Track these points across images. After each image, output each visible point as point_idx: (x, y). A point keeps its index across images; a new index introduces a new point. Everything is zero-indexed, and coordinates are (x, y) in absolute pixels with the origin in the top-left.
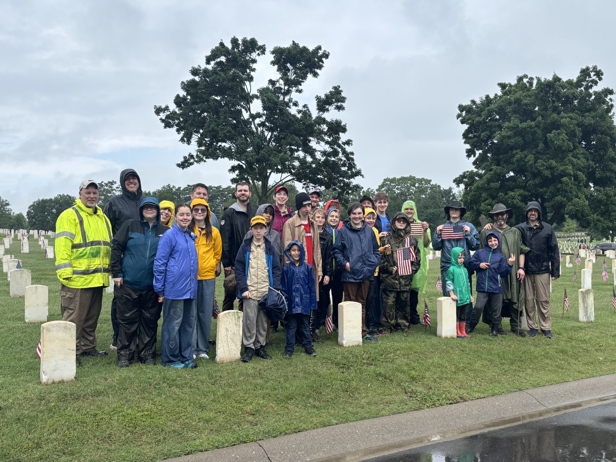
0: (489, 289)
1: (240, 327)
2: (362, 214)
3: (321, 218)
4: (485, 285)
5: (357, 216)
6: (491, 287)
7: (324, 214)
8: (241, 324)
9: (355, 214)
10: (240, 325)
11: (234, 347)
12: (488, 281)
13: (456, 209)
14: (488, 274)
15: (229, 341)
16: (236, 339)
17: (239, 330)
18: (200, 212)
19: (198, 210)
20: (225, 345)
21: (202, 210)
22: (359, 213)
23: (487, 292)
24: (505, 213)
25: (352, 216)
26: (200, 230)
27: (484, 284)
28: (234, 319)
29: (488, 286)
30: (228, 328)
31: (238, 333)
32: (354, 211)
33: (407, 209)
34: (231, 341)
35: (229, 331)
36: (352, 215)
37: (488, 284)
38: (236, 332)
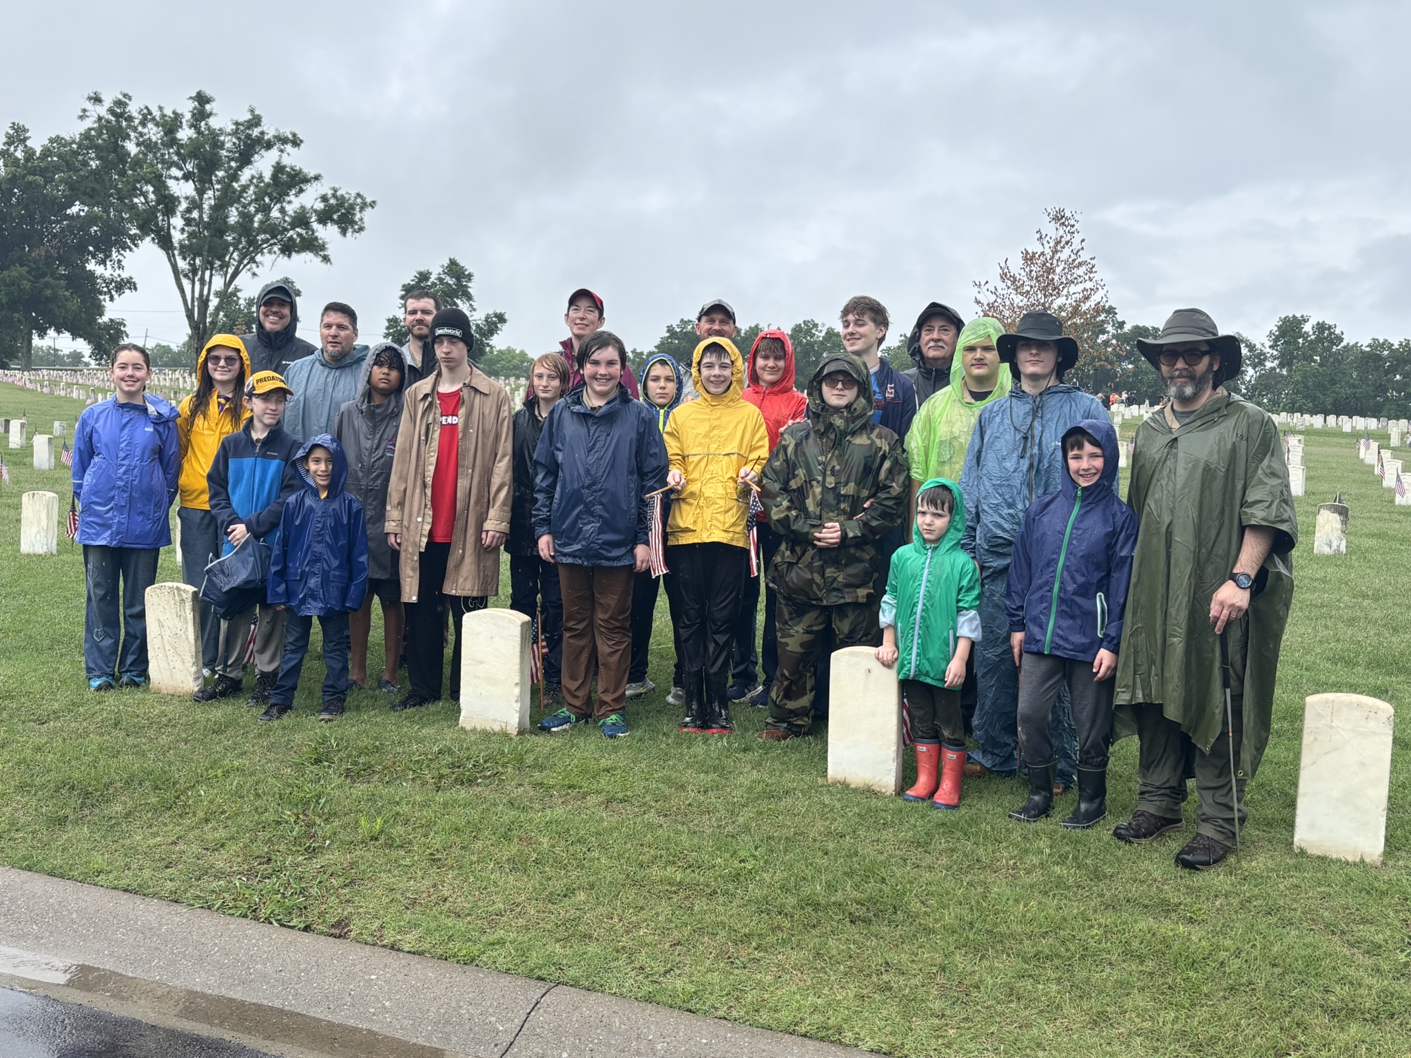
0: (1058, 647)
1: (187, 623)
2: (618, 366)
3: (545, 378)
4: (1043, 627)
5: (602, 370)
6: (1066, 640)
7: (556, 366)
8: (190, 616)
9: (596, 363)
10: (186, 619)
11: (179, 665)
12: (1061, 614)
13: (1041, 345)
14: (1061, 589)
15: (167, 649)
16: (181, 648)
17: (186, 628)
18: (222, 363)
19: (217, 358)
20: (160, 655)
21: (229, 360)
22: (610, 363)
23: (1050, 656)
24: (1204, 353)
25: (588, 369)
26: (222, 401)
27: (1041, 626)
28: (173, 602)
29: (1054, 634)
30: (161, 619)
31: (184, 636)
32: (595, 356)
33: (971, 349)
34: (172, 650)
35: (166, 628)
36: (588, 366)
37: (1056, 626)
38: (179, 632)
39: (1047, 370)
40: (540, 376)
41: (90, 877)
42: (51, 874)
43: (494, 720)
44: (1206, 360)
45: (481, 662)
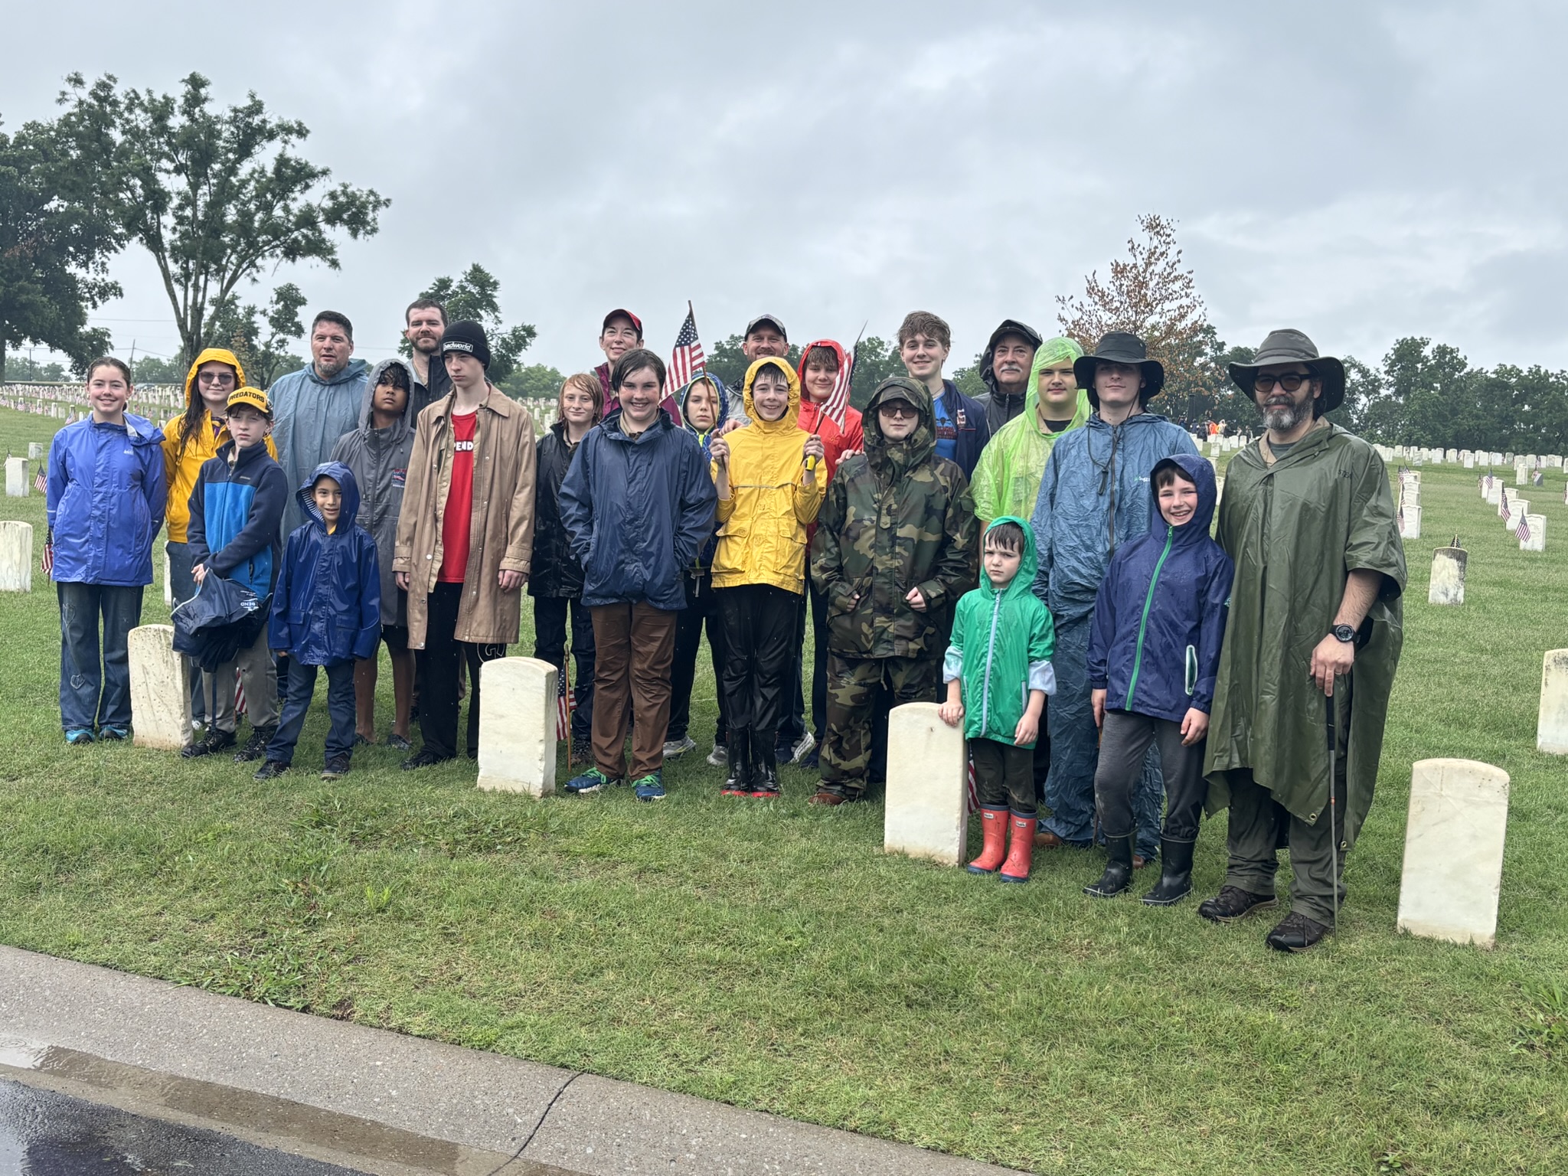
0: (1142, 704)
2: (656, 389)
3: (577, 399)
4: (1125, 681)
5: (638, 394)
6: (1150, 696)
7: (589, 386)
8: (177, 662)
9: (632, 386)
12: (1144, 667)
13: (1123, 368)
14: (1146, 638)
15: (152, 698)
16: (168, 698)
17: (174, 676)
18: (216, 381)
19: (210, 376)
21: (222, 376)
22: (648, 385)
23: (1133, 714)
24: (1303, 378)
25: (624, 393)
26: (217, 423)
27: (1123, 681)
29: (1137, 688)
32: (630, 379)
33: (1048, 372)
34: (158, 700)
35: (151, 675)
36: (623, 389)
37: (1140, 680)
38: (165, 680)
39: (1129, 397)
40: (572, 398)
41: (66, 951)
42: (22, 947)
43: (516, 781)
44: (1305, 387)
45: (502, 717)
